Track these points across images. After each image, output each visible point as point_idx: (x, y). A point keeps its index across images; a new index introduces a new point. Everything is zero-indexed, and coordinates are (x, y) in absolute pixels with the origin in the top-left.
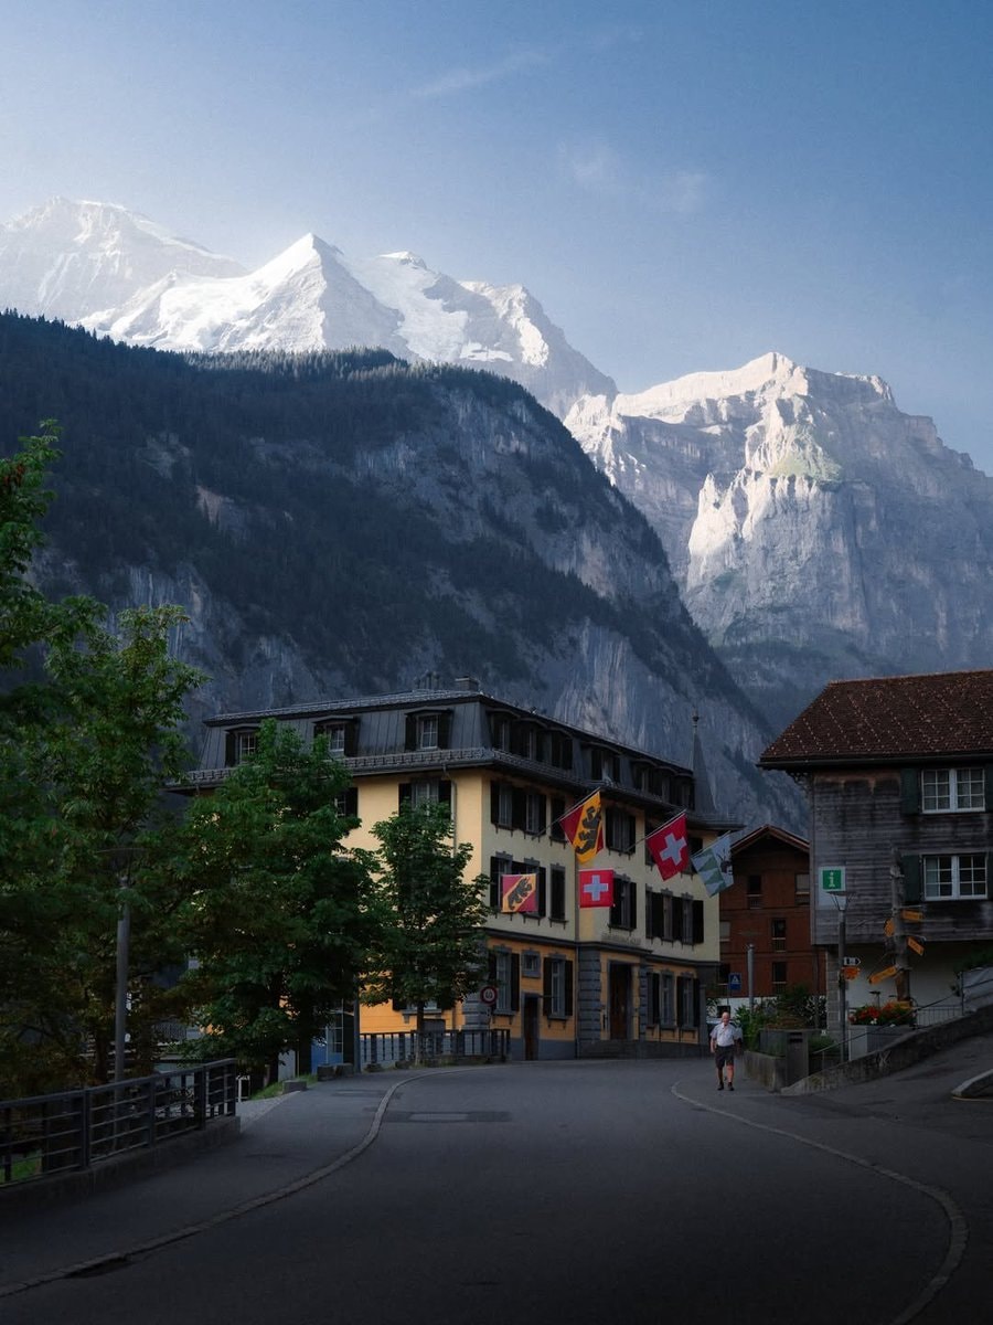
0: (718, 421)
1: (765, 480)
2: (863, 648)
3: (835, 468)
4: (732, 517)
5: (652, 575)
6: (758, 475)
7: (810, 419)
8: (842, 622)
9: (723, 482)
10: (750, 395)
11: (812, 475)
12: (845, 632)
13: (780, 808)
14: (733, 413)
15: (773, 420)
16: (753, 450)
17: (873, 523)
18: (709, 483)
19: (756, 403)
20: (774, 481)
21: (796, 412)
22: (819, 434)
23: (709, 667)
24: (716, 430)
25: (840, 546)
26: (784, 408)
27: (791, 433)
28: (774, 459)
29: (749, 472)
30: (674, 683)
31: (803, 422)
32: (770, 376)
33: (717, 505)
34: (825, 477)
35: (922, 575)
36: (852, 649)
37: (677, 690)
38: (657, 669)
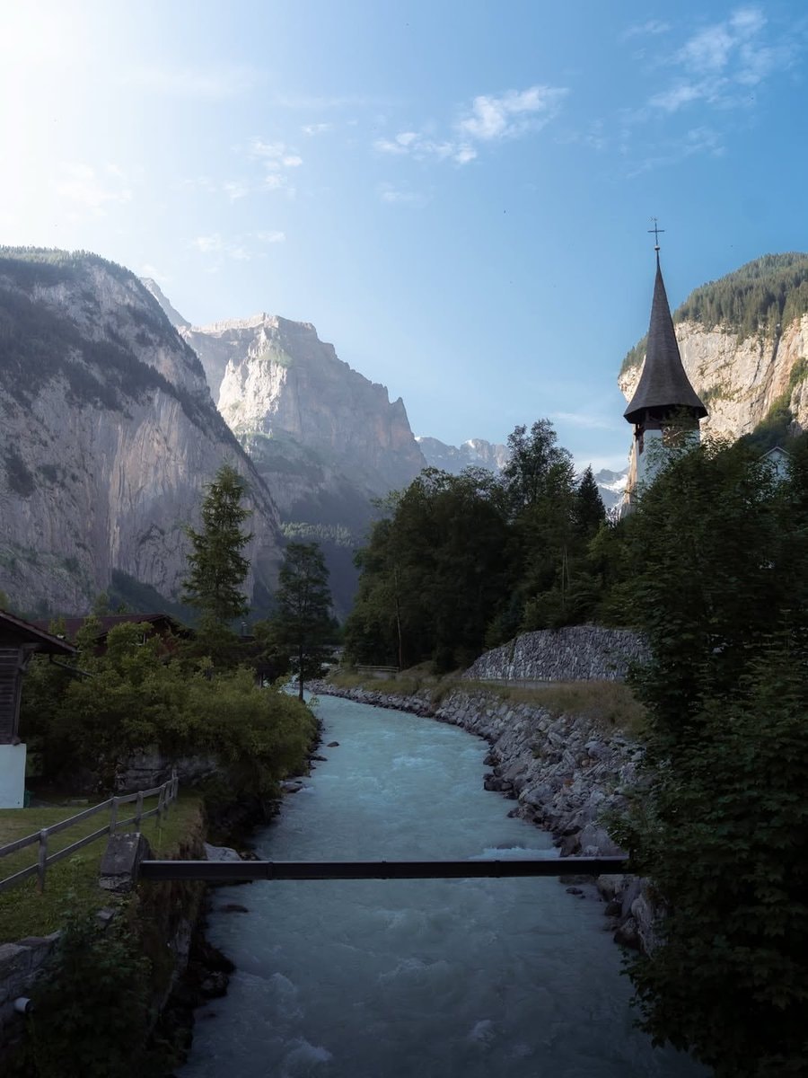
0: (237, 339)
1: (257, 362)
2: (298, 441)
3: (289, 359)
4: (240, 378)
5: (197, 380)
6: (254, 360)
7: (279, 337)
8: (289, 428)
9: (237, 363)
10: (252, 329)
11: (279, 360)
12: (290, 433)
13: (255, 501)
14: (244, 337)
15: (263, 337)
16: (251, 350)
17: (305, 386)
18: (231, 363)
19: (255, 332)
20: (261, 362)
21: (273, 334)
22: (283, 344)
23: (223, 429)
24: (236, 343)
25: (290, 393)
26: (268, 332)
27: (270, 343)
28: (261, 353)
29: (250, 358)
30: (204, 430)
31: (276, 339)
32: (262, 322)
33: (234, 372)
34: (284, 363)
35: (325, 411)
36: (293, 441)
37: (205, 434)
38: (196, 422)
